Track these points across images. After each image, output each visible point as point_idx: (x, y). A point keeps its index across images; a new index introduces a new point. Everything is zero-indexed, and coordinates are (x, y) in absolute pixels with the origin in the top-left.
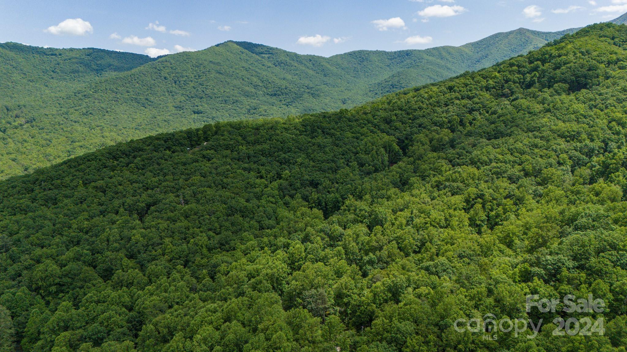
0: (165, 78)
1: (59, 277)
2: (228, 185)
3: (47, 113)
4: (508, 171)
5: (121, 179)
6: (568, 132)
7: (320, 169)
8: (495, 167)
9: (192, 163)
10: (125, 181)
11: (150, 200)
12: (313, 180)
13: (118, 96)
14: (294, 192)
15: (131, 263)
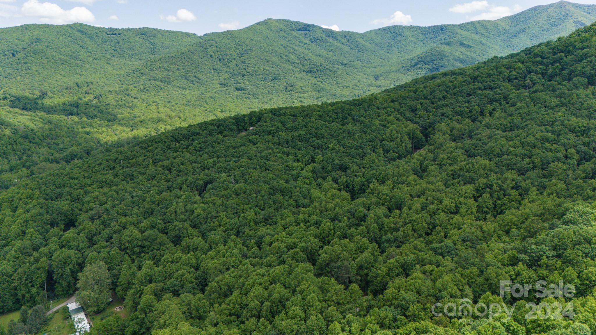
0: (211, 56)
1: (141, 241)
2: (270, 167)
3: (111, 90)
4: (518, 163)
5: (183, 160)
6: (579, 127)
7: (349, 155)
8: (505, 160)
9: (241, 146)
10: (186, 161)
11: (207, 179)
12: (342, 165)
13: (170, 74)
14: (326, 174)
15: (195, 232)
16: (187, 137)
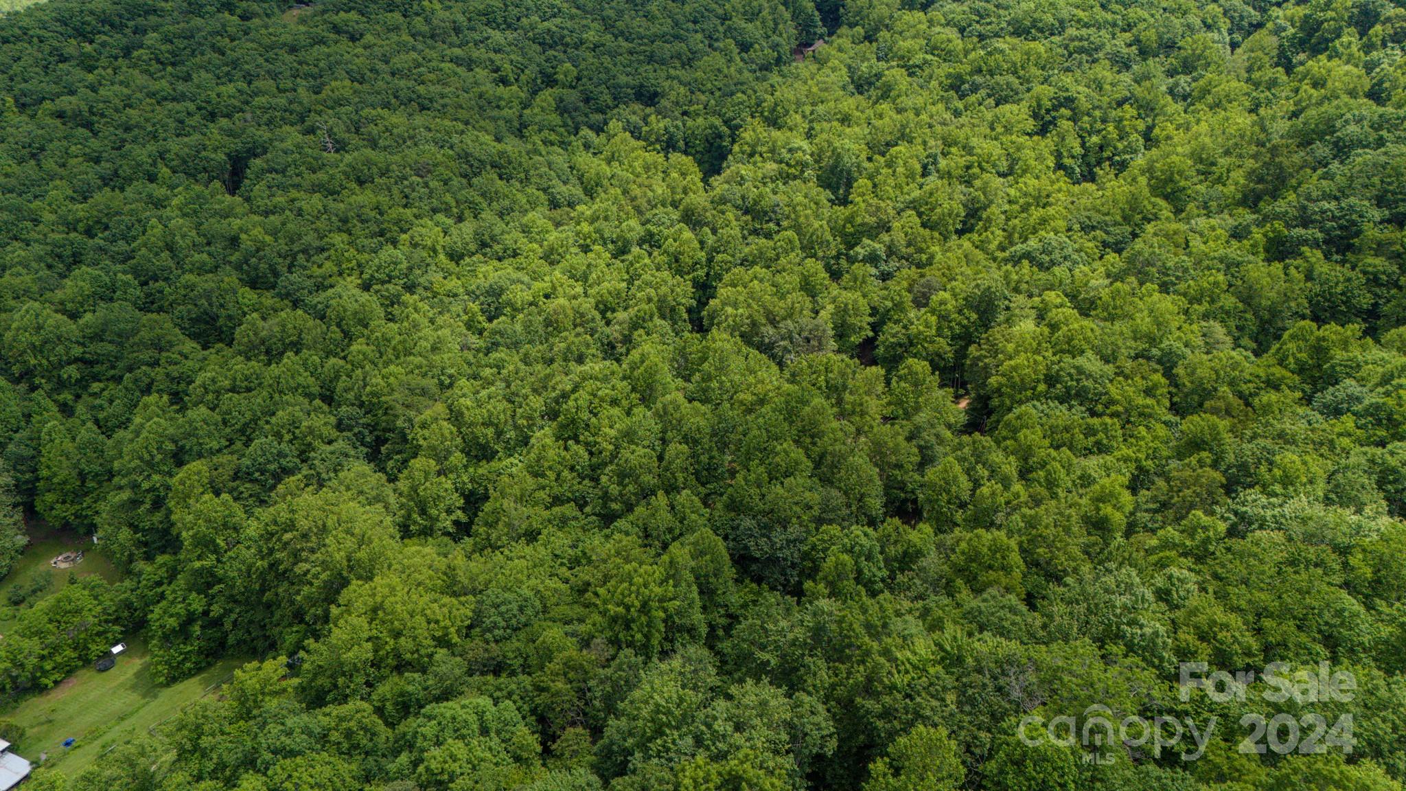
1: (78, 343)
2: (431, 100)
4: (1104, 44)
5: (126, 91)
7: (651, 59)
9: (312, 46)
10: (138, 95)
11: (236, 145)
12: (642, 86)
14: (599, 117)
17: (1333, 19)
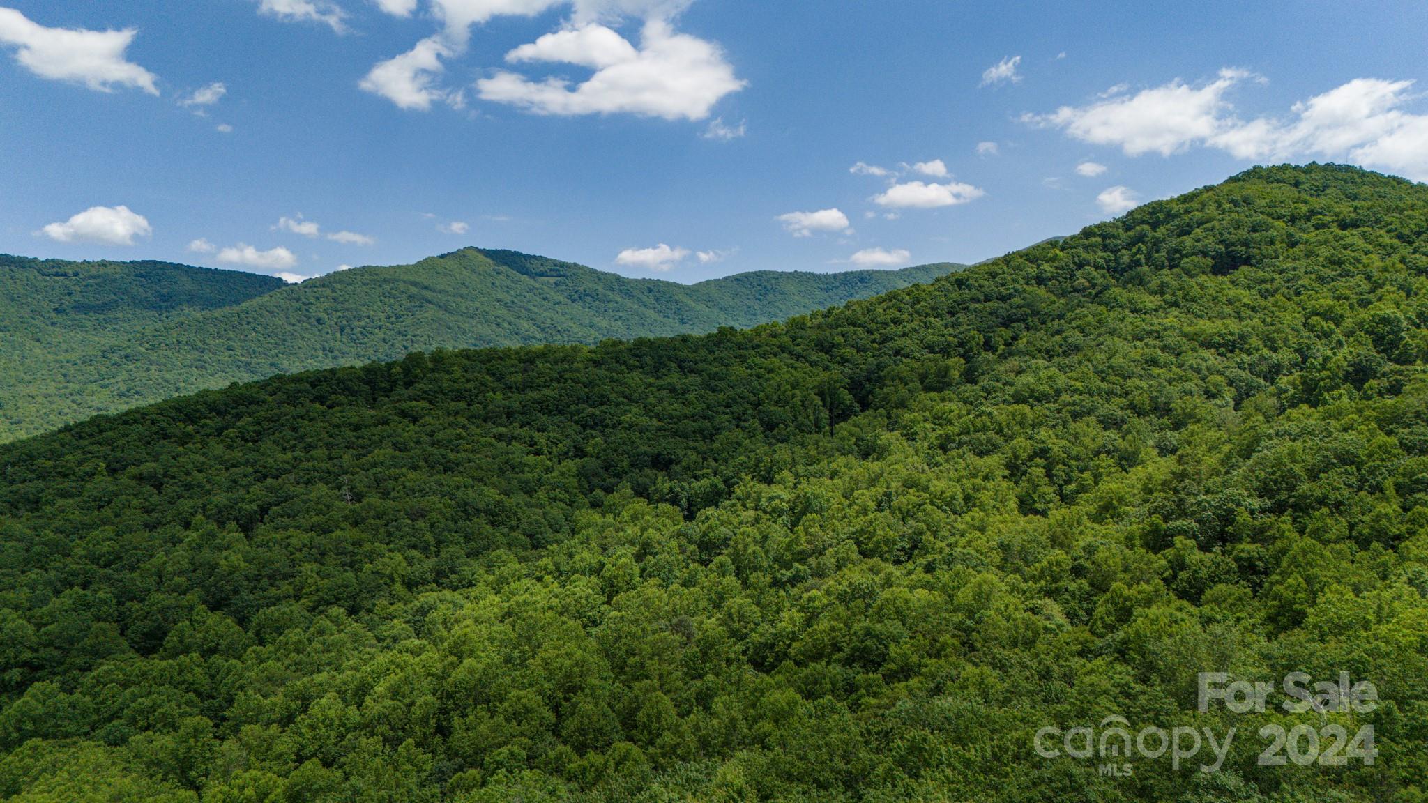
0: (318, 321)
1: (30, 648)
2: (458, 464)
4: (1097, 408)
5: (202, 459)
6: (1220, 336)
7: (675, 434)
8: (1069, 404)
9: (376, 425)
10: (212, 463)
11: (269, 497)
12: (659, 454)
13: (206, 357)
14: (614, 480)
15: (216, 615)
16: (223, 408)
17: (1329, 377)
